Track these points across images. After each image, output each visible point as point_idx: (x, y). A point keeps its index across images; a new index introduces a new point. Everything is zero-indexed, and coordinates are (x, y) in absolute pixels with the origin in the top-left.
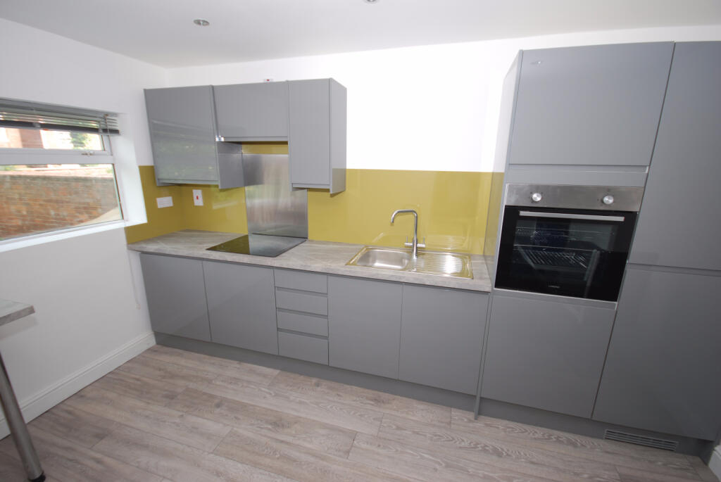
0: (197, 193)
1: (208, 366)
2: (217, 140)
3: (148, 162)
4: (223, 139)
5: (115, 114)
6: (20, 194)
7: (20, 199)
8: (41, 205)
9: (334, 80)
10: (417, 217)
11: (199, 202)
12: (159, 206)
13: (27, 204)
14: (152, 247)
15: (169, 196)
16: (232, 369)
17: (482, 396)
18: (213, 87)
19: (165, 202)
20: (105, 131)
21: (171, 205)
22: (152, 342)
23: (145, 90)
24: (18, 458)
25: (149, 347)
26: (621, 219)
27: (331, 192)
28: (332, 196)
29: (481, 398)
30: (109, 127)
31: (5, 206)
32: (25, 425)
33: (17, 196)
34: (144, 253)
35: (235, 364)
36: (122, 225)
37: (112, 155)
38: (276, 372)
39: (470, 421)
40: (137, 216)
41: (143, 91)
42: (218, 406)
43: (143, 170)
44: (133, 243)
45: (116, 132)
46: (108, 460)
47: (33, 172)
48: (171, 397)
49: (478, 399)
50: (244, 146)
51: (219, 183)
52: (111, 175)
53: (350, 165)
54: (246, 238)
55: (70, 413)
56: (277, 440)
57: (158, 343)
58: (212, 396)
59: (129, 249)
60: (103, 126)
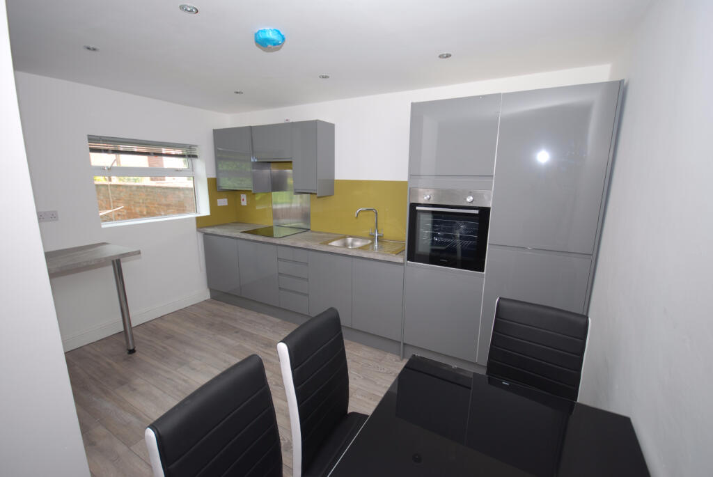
0: (243, 197)
1: (238, 312)
2: (252, 160)
3: (213, 176)
4: (256, 160)
5: (196, 146)
6: (143, 200)
7: (143, 203)
8: (155, 207)
9: (320, 121)
10: (377, 213)
11: (244, 203)
12: (219, 205)
13: (147, 207)
14: (209, 230)
15: (225, 198)
16: (252, 315)
17: (405, 342)
18: (251, 127)
19: (222, 202)
20: (189, 156)
21: (227, 204)
22: (208, 296)
23: (214, 130)
24: (125, 342)
25: (206, 299)
26: (476, 212)
27: (318, 195)
28: (318, 197)
29: (404, 344)
30: (192, 154)
31: (133, 207)
32: (131, 328)
33: (141, 201)
34: (205, 234)
35: (256, 314)
36: (194, 215)
37: (193, 171)
38: (279, 320)
39: (396, 361)
40: (204, 210)
41: (212, 131)
42: (237, 332)
43: (209, 180)
44: (201, 228)
45: (195, 156)
46: (170, 349)
47: (154, 184)
48: (211, 325)
49: (402, 344)
50: (272, 164)
51: (252, 190)
52: (191, 185)
53: (337, 178)
54: (272, 227)
55: (154, 326)
56: (264, 352)
57: (211, 298)
58: (235, 328)
59: (198, 231)
60: (189, 154)
